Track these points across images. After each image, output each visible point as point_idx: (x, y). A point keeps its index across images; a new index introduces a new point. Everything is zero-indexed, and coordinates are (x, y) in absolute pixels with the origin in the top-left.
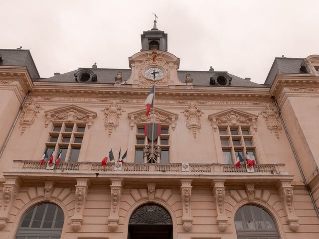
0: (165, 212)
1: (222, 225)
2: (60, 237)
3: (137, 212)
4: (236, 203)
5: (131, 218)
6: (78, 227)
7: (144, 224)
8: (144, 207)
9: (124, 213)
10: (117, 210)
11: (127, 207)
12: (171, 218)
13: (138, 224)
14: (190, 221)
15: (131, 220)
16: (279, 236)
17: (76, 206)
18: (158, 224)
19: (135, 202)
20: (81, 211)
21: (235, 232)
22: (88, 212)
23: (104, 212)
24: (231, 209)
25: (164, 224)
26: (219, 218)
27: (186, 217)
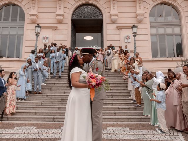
0: (98, 10)
1: (140, 17)
2: (24, 27)
3: (77, 10)
4: (153, 2)
5: (73, 14)
6: (35, 19)
7: (82, 18)
8: (83, 7)
9: (67, 10)
10: (62, 8)
11: (69, 6)
12: (102, 14)
13: (78, 18)
14: (116, 15)
15: (73, 15)
16: (181, 26)
17: (31, 5)
18: (92, 18)
19: (75, 2)
20: (36, 8)
21: (149, 23)
22: (41, 10)
23: (52, 10)
24: (148, 6)
25: (97, 18)
26: (138, 12)
27: (113, 12)
